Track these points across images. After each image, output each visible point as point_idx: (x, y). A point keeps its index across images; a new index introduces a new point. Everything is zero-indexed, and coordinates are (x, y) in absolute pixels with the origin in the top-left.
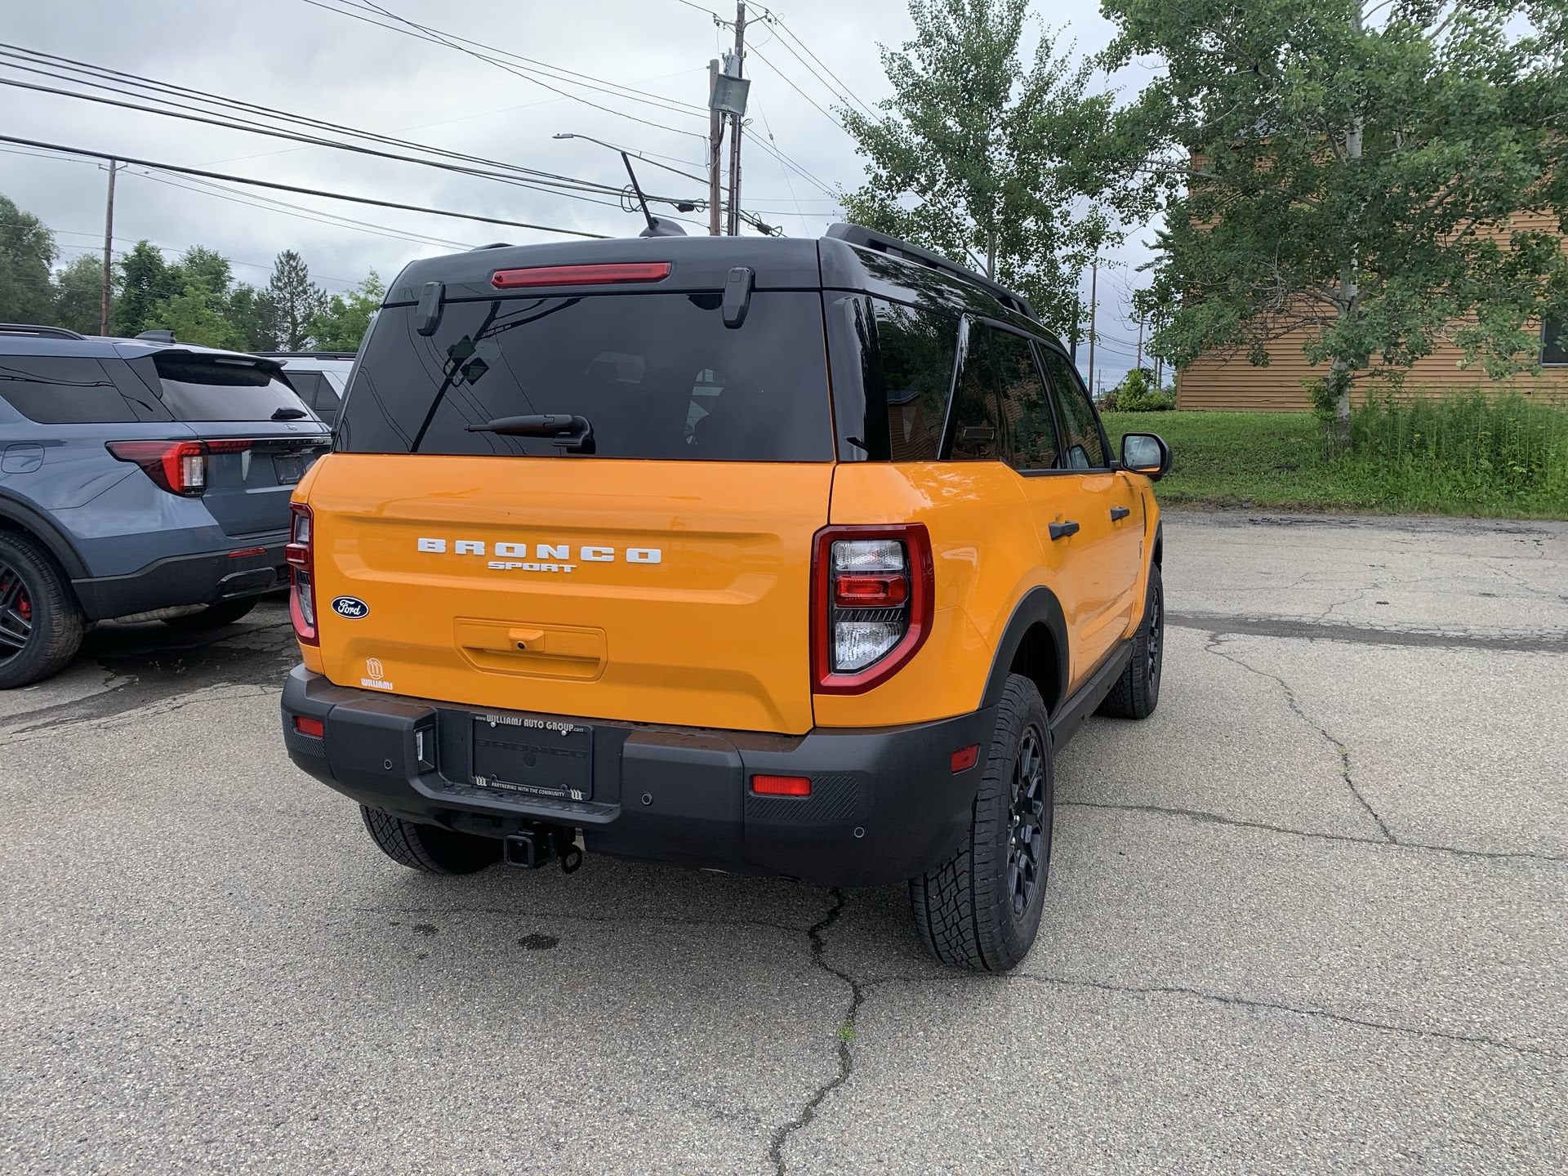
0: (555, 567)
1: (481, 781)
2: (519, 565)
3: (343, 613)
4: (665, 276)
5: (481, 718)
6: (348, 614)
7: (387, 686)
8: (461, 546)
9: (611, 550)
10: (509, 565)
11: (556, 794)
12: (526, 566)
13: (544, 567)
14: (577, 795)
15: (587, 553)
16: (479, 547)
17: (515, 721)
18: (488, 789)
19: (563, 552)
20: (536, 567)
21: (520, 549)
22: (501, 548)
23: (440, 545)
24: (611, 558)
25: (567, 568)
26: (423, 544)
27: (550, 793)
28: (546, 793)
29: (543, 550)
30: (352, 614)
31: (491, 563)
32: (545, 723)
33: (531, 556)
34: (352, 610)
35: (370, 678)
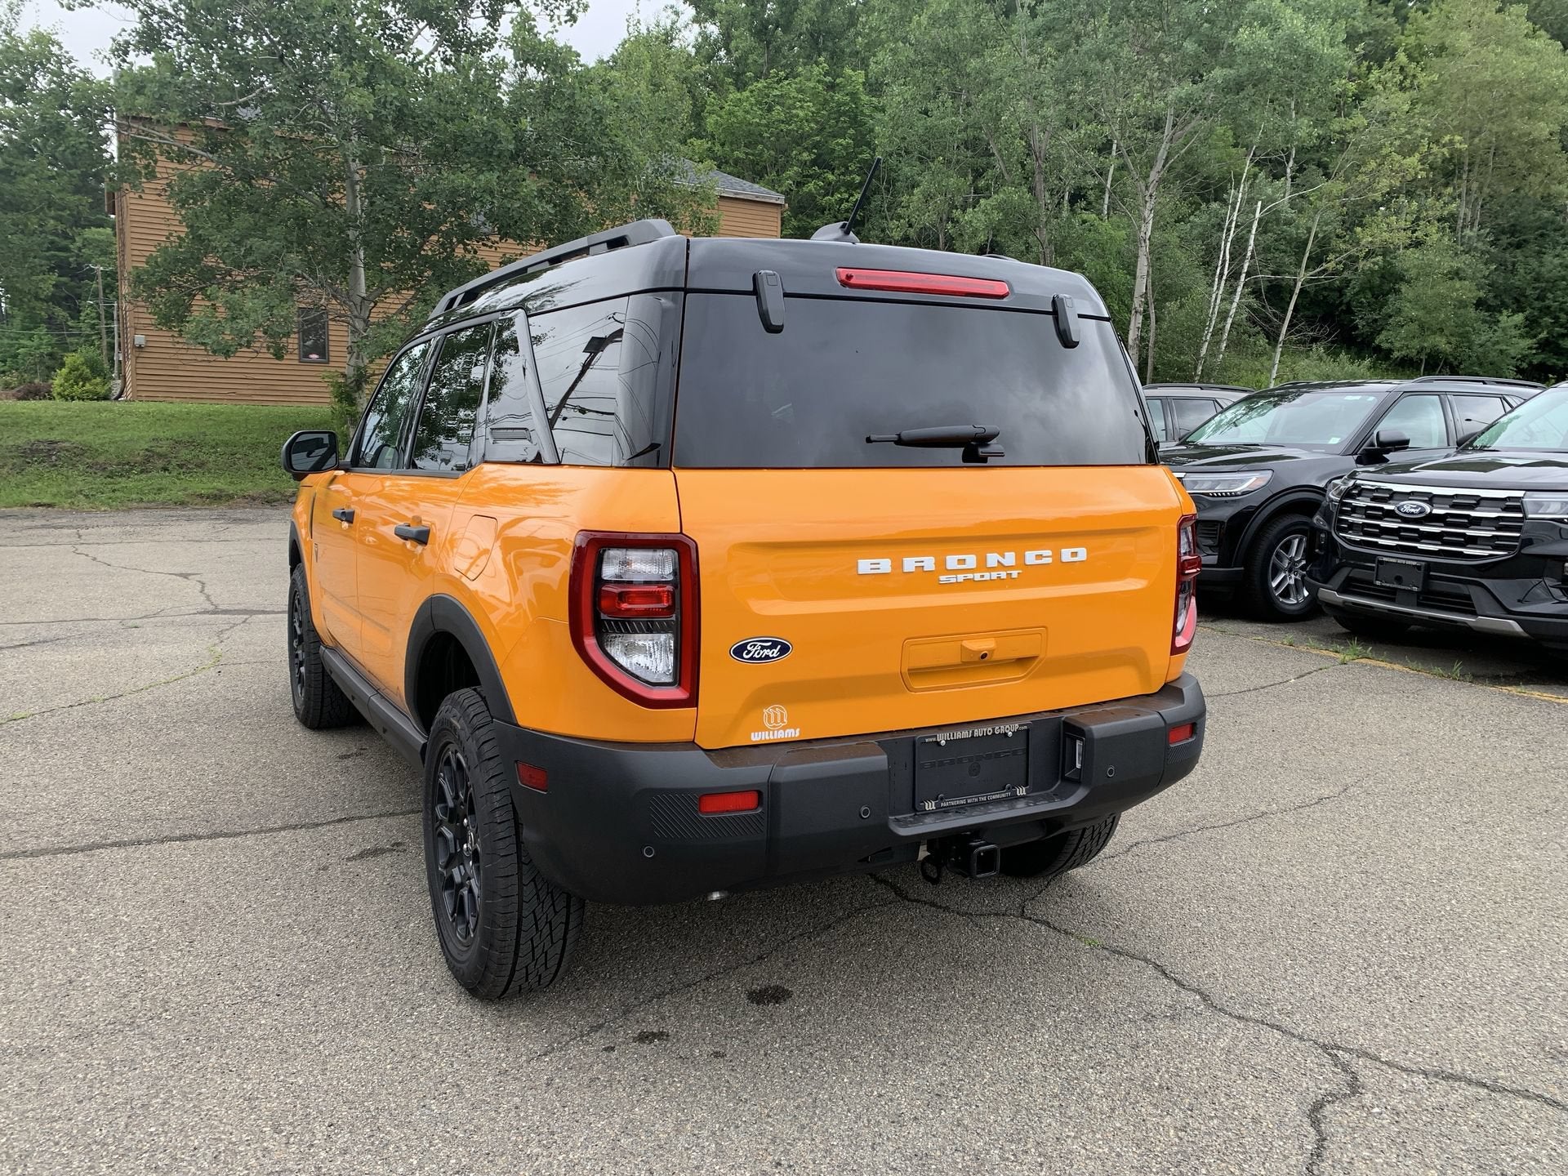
0: (1003, 575)
1: (930, 806)
2: (970, 576)
3: (752, 658)
4: (1002, 297)
5: (931, 740)
6: (760, 659)
7: (792, 734)
8: (910, 564)
9: (1048, 553)
10: (961, 578)
11: (1003, 795)
12: (977, 577)
13: (994, 575)
14: (1021, 791)
15: (1030, 557)
16: (929, 563)
17: (965, 734)
19: (1010, 558)
20: (987, 576)
21: (971, 561)
22: (952, 561)
23: (885, 565)
24: (1049, 560)
25: (1015, 574)
26: (865, 566)
27: (998, 796)
28: (994, 797)
29: (992, 559)
30: (767, 657)
31: (942, 578)
32: (993, 729)
33: (982, 566)
34: (766, 652)
35: (766, 729)
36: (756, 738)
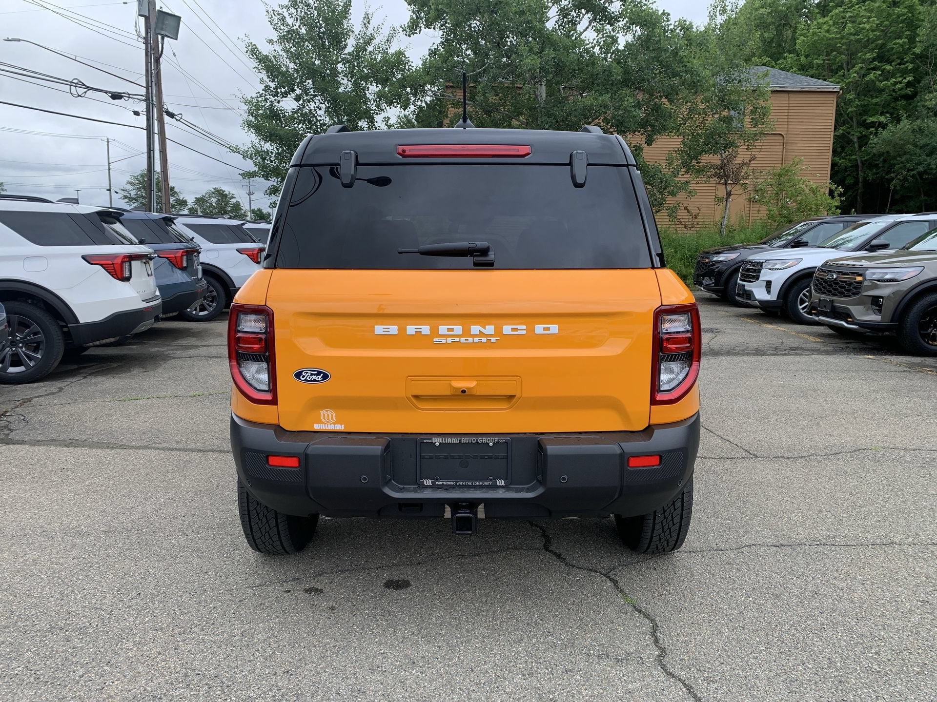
0: (484, 340)
1: (428, 482)
2: (457, 339)
3: (306, 380)
4: (528, 154)
5: (428, 441)
6: (311, 381)
7: (340, 427)
8: (411, 330)
9: (524, 327)
10: (449, 340)
11: (486, 484)
12: (463, 340)
13: (476, 340)
14: (501, 483)
15: (507, 329)
16: (426, 329)
17: (454, 440)
18: (434, 487)
19: (490, 329)
20: (470, 340)
21: (458, 329)
22: (443, 329)
23: (393, 329)
24: (524, 332)
25: (493, 340)
26: (379, 329)
27: (481, 484)
28: (478, 484)
29: (475, 329)
30: (315, 380)
31: (435, 340)
32: (477, 440)
33: (466, 333)
34: (314, 377)
35: (323, 423)
36: (317, 427)
